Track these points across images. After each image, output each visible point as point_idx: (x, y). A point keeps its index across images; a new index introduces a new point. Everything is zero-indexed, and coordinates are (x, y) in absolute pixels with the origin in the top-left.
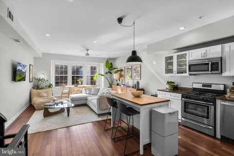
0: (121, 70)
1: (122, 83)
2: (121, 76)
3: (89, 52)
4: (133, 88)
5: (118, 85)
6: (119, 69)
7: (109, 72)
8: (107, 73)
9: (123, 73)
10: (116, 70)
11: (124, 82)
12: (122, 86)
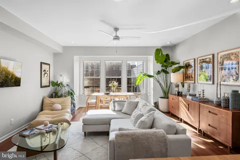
0: (187, 66)
1: (189, 91)
2: (186, 77)
3: (119, 34)
4: (219, 105)
5: (180, 94)
6: (182, 64)
7: (163, 71)
8: (159, 73)
9: (190, 71)
10: (177, 66)
11: (194, 89)
12: (189, 98)
